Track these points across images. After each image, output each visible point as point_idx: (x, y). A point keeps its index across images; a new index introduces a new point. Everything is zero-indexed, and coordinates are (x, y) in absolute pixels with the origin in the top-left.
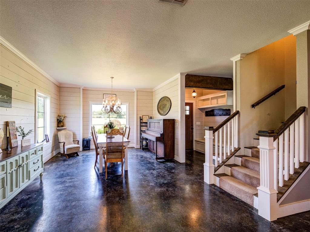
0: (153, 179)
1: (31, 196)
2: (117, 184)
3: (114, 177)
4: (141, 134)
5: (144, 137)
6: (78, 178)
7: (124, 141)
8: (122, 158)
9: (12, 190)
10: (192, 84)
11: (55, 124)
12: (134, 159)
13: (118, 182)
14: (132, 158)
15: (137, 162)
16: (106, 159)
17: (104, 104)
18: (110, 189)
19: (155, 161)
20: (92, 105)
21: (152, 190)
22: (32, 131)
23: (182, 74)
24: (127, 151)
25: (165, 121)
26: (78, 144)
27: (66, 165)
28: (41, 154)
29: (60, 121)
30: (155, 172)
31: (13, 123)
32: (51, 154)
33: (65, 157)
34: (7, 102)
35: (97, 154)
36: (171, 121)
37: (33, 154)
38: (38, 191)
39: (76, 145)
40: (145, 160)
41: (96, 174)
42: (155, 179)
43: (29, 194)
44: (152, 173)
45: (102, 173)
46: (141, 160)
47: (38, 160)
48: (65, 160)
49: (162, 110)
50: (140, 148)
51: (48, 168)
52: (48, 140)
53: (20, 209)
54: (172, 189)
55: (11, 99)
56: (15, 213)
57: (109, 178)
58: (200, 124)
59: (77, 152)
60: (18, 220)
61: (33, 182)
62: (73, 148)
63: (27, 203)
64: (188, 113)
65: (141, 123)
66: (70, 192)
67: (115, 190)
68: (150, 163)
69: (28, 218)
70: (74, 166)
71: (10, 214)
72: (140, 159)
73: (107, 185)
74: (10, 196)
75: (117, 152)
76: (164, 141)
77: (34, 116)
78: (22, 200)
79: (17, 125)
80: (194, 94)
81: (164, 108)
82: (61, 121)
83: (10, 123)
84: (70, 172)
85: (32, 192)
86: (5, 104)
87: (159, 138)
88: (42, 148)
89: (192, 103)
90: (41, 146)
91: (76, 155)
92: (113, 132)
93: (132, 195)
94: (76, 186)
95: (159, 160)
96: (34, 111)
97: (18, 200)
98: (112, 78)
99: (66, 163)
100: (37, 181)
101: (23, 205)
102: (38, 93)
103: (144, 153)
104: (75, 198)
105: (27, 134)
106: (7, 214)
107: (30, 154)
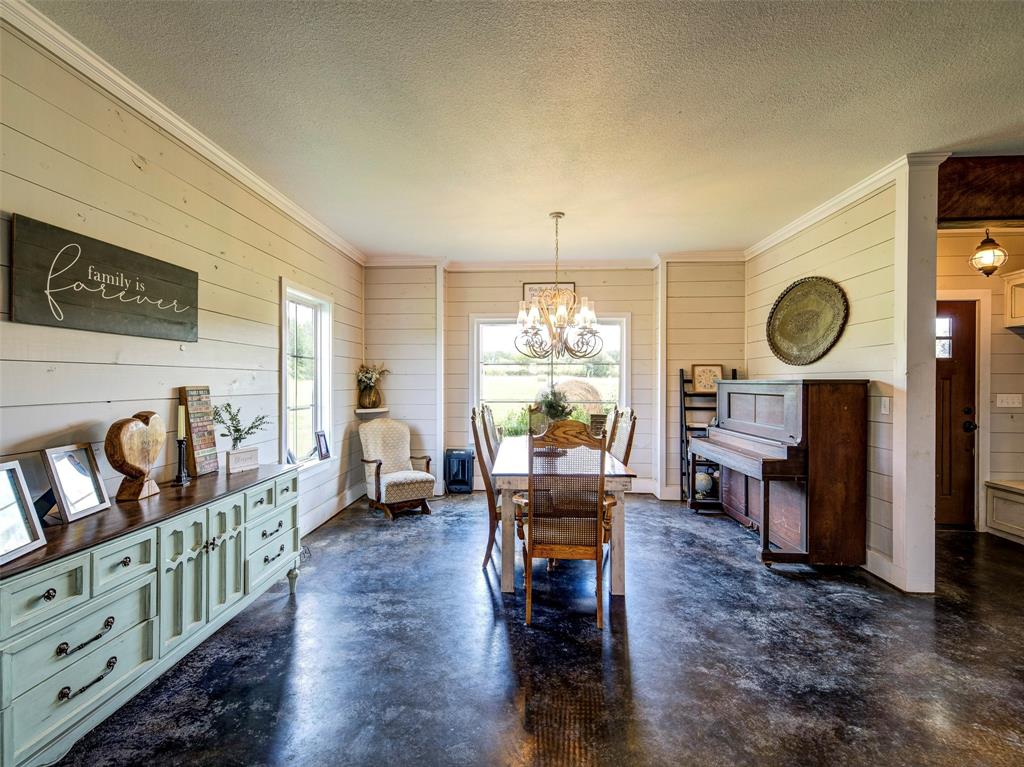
0: (756, 659)
1: (247, 654)
2: (575, 657)
3: (561, 619)
4: (684, 442)
5: (698, 453)
6: (419, 601)
7: (608, 470)
8: (596, 544)
9: (177, 630)
10: (983, 201)
11: (350, 396)
12: (652, 546)
13: (581, 645)
14: (645, 543)
15: (670, 560)
16: (527, 541)
17: (523, 322)
18: (541, 673)
19: (760, 568)
20: (481, 326)
21: (753, 718)
22: (264, 420)
23: (915, 160)
24: (621, 513)
25: (815, 388)
26: (428, 470)
27: (383, 545)
28: (292, 503)
29: (366, 387)
30: (759, 623)
31: (201, 392)
32: (336, 500)
33: (383, 514)
34: (181, 323)
35: (495, 517)
36: (850, 387)
37: (261, 502)
38: (275, 634)
39: (422, 475)
40: (705, 555)
41: (489, 595)
42: (764, 658)
43: (245, 645)
44: (745, 627)
45: (513, 594)
46: (687, 555)
47: (280, 525)
48: (381, 526)
49: (791, 338)
50: (683, 501)
51: (322, 550)
52: (324, 451)
53: (203, 702)
54: (866, 733)
55: (193, 311)
56: (186, 714)
57: (542, 619)
58: (1017, 405)
59: (424, 499)
60: (189, 745)
61: (265, 599)
62: (409, 484)
63: (231, 678)
64: (943, 350)
65: (685, 395)
66: (384, 661)
67: (565, 682)
68: (730, 573)
69: (222, 745)
70: (408, 551)
71: (171, 714)
72: (679, 551)
73: (533, 651)
74: (171, 650)
75: (577, 514)
76: (806, 479)
77: (277, 369)
78: (220, 665)
79: (216, 401)
80: (988, 257)
81: (803, 328)
82: (371, 387)
83: (192, 393)
84: (392, 576)
85: (254, 636)
86: (175, 330)
87: (778, 467)
88: (295, 481)
89: (973, 303)
90: (292, 476)
91: (419, 509)
92: (559, 433)
93: (647, 722)
94: (407, 638)
95: (776, 566)
96: (277, 352)
97: (206, 663)
98: (559, 215)
99: (385, 536)
100: (279, 595)
101: (216, 684)
102: (288, 291)
103: (704, 525)
104: (401, 688)
105: (249, 429)
106: (162, 712)
107: (250, 503)
